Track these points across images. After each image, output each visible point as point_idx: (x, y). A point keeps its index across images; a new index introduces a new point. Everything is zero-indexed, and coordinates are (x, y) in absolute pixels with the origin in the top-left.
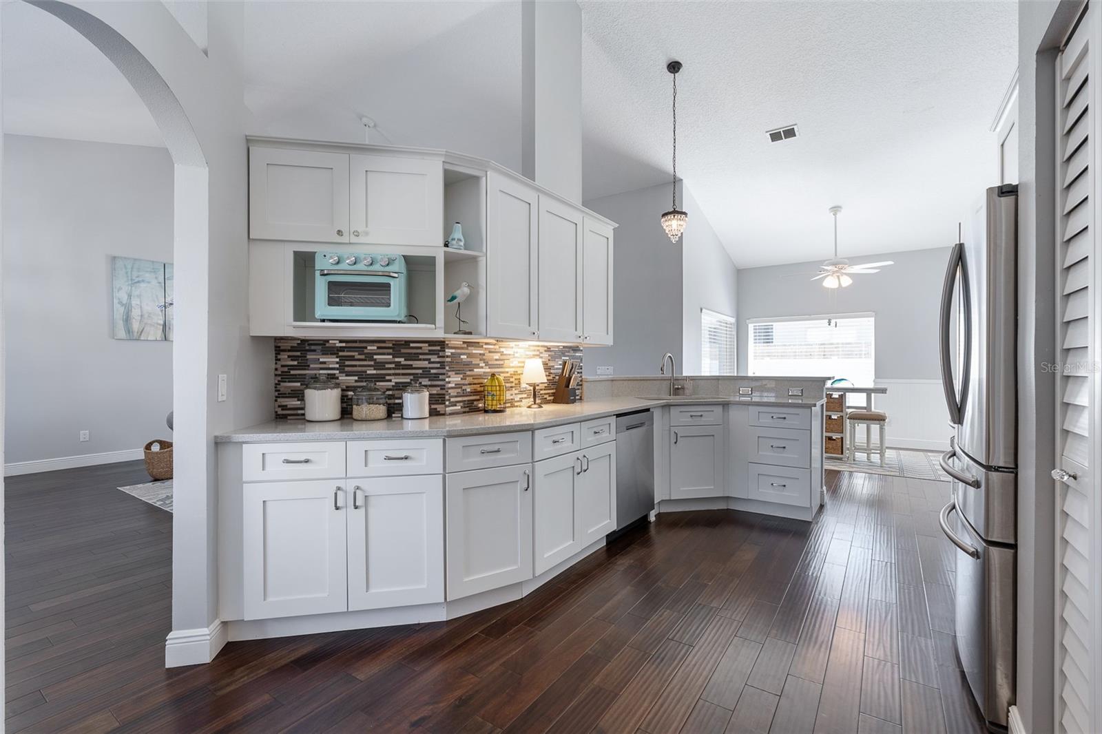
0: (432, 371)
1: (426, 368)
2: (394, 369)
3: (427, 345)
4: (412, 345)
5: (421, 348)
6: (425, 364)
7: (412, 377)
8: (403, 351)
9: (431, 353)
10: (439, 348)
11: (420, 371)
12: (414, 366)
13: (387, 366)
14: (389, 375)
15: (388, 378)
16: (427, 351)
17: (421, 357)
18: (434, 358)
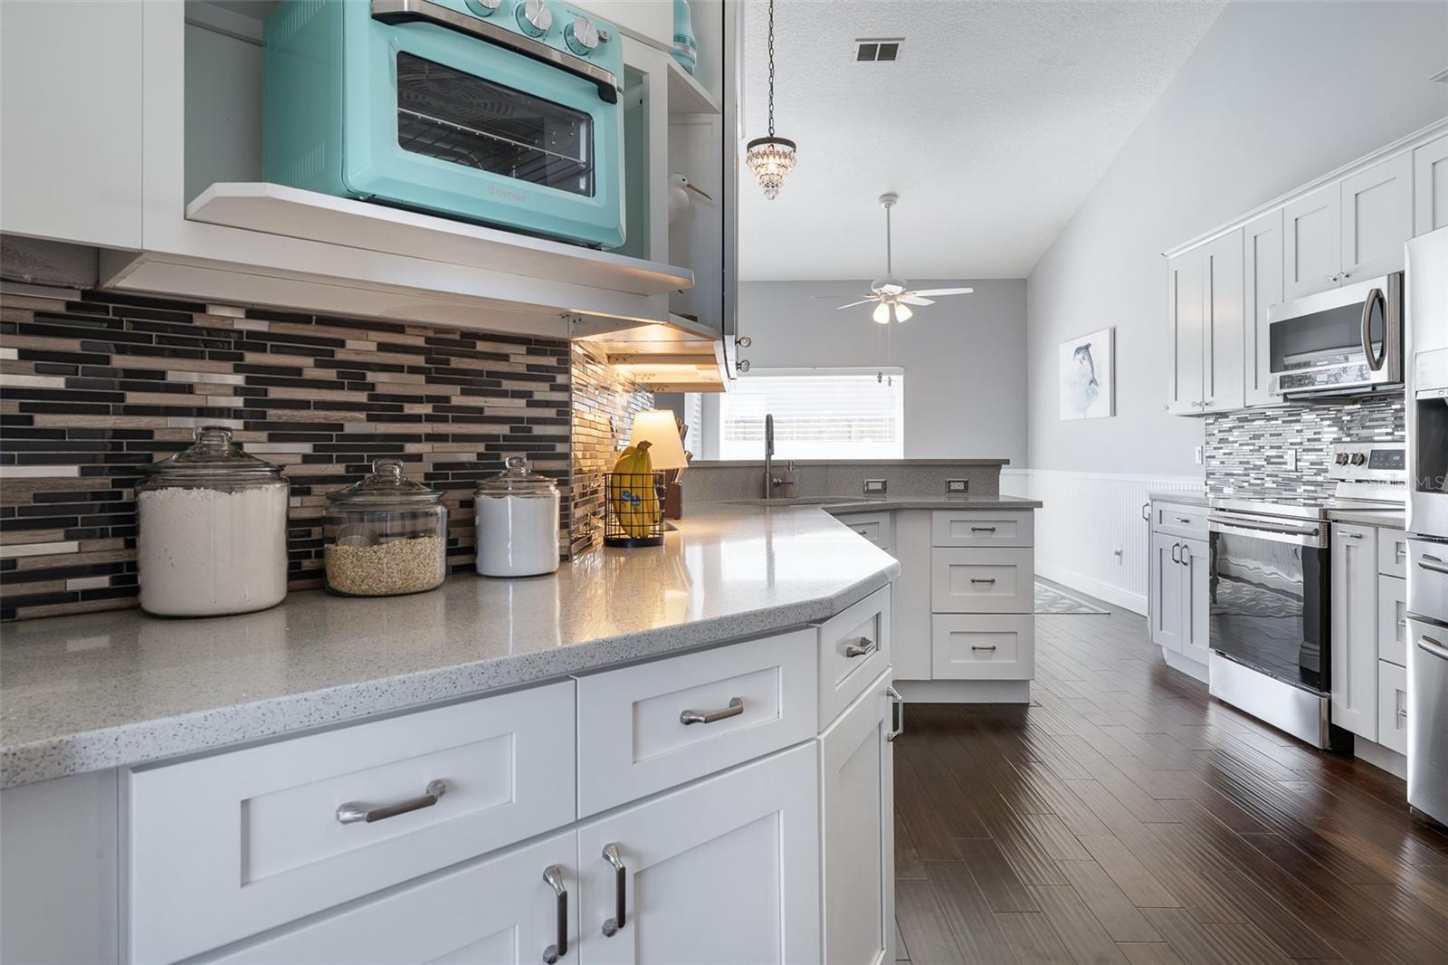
0: (538, 430)
1: (520, 420)
2: (429, 418)
3: (523, 349)
4: (481, 346)
5: (505, 358)
6: (517, 407)
7: (481, 448)
8: (456, 363)
9: (534, 374)
10: (551, 361)
11: (504, 430)
12: (487, 413)
13: (410, 409)
14: (416, 438)
15: (411, 448)
16: (523, 370)
17: (507, 385)
18: (541, 391)
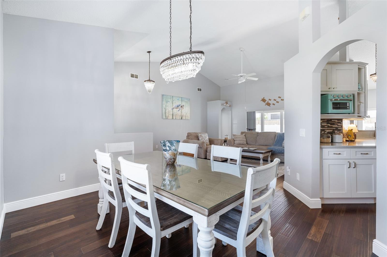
0: (339, 128)
1: (337, 127)
2: (327, 127)
3: (337, 120)
4: (332, 120)
5: (335, 121)
6: (337, 126)
7: (332, 130)
8: (330, 122)
9: (338, 123)
10: (340, 121)
11: (335, 128)
12: (333, 127)
13: (325, 127)
14: (326, 129)
16: (337, 122)
17: (335, 124)
18: (339, 124)
